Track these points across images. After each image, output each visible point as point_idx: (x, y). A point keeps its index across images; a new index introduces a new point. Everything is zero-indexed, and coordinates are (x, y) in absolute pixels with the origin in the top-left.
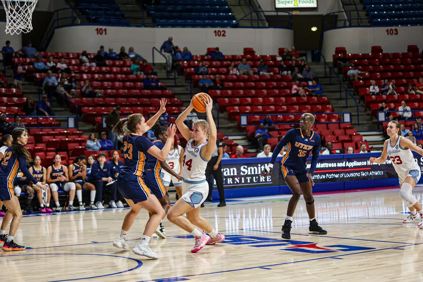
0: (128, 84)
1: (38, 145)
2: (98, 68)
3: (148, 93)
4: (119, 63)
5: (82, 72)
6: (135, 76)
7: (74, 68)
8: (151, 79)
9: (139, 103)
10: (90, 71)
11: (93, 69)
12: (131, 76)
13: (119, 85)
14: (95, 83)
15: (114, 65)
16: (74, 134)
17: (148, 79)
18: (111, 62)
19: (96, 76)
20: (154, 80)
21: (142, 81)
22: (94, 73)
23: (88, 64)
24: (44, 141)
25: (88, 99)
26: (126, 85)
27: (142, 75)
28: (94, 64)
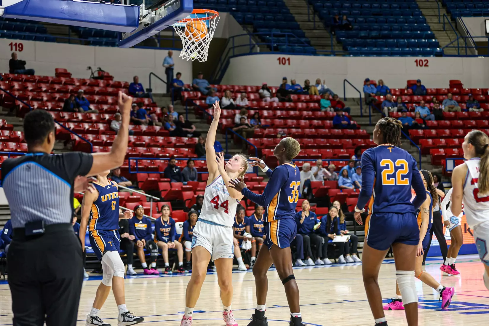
0: (315, 122)
2: (280, 104)
3: (338, 132)
4: (305, 97)
5: (262, 109)
6: (323, 114)
7: (252, 104)
8: (341, 116)
9: (328, 144)
10: (271, 108)
11: (275, 105)
12: (319, 113)
13: (305, 123)
14: (277, 121)
15: (299, 100)
16: (252, 180)
17: (338, 116)
18: (296, 97)
19: (279, 113)
20: (345, 117)
21: (331, 118)
22: (276, 109)
23: (269, 99)
25: (270, 139)
26: (314, 124)
27: (332, 112)
28: (276, 99)
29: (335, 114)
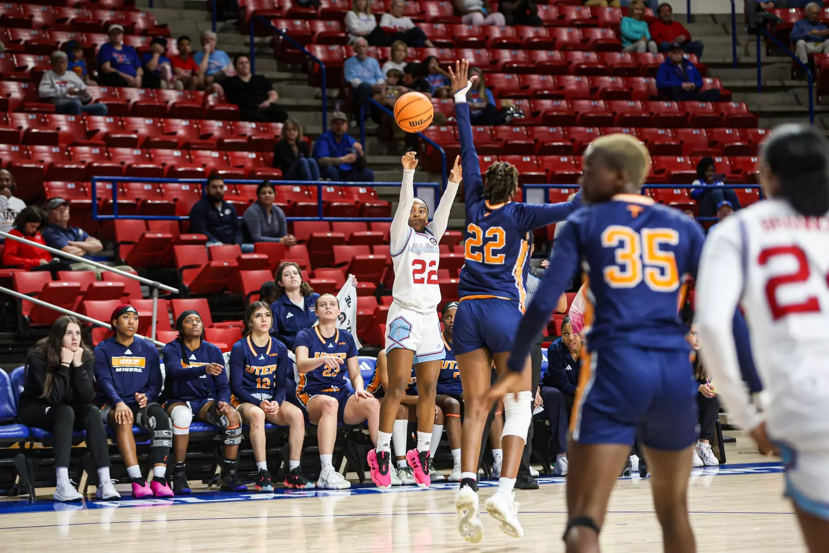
0: (607, 81)
1: (318, 272)
2: (510, 31)
3: (669, 110)
4: (579, 13)
5: (459, 44)
6: (629, 57)
7: (434, 30)
8: (680, 65)
10: (484, 41)
11: (496, 33)
12: (618, 56)
13: (578, 83)
14: (502, 79)
15: (562, 21)
17: (670, 64)
18: (553, 11)
19: (506, 55)
20: (690, 68)
21: (650, 71)
22: (498, 45)
23: (478, 18)
24: (338, 261)
26: (602, 86)
27: (651, 54)
28: (499, 18)
29: (662, 57)
